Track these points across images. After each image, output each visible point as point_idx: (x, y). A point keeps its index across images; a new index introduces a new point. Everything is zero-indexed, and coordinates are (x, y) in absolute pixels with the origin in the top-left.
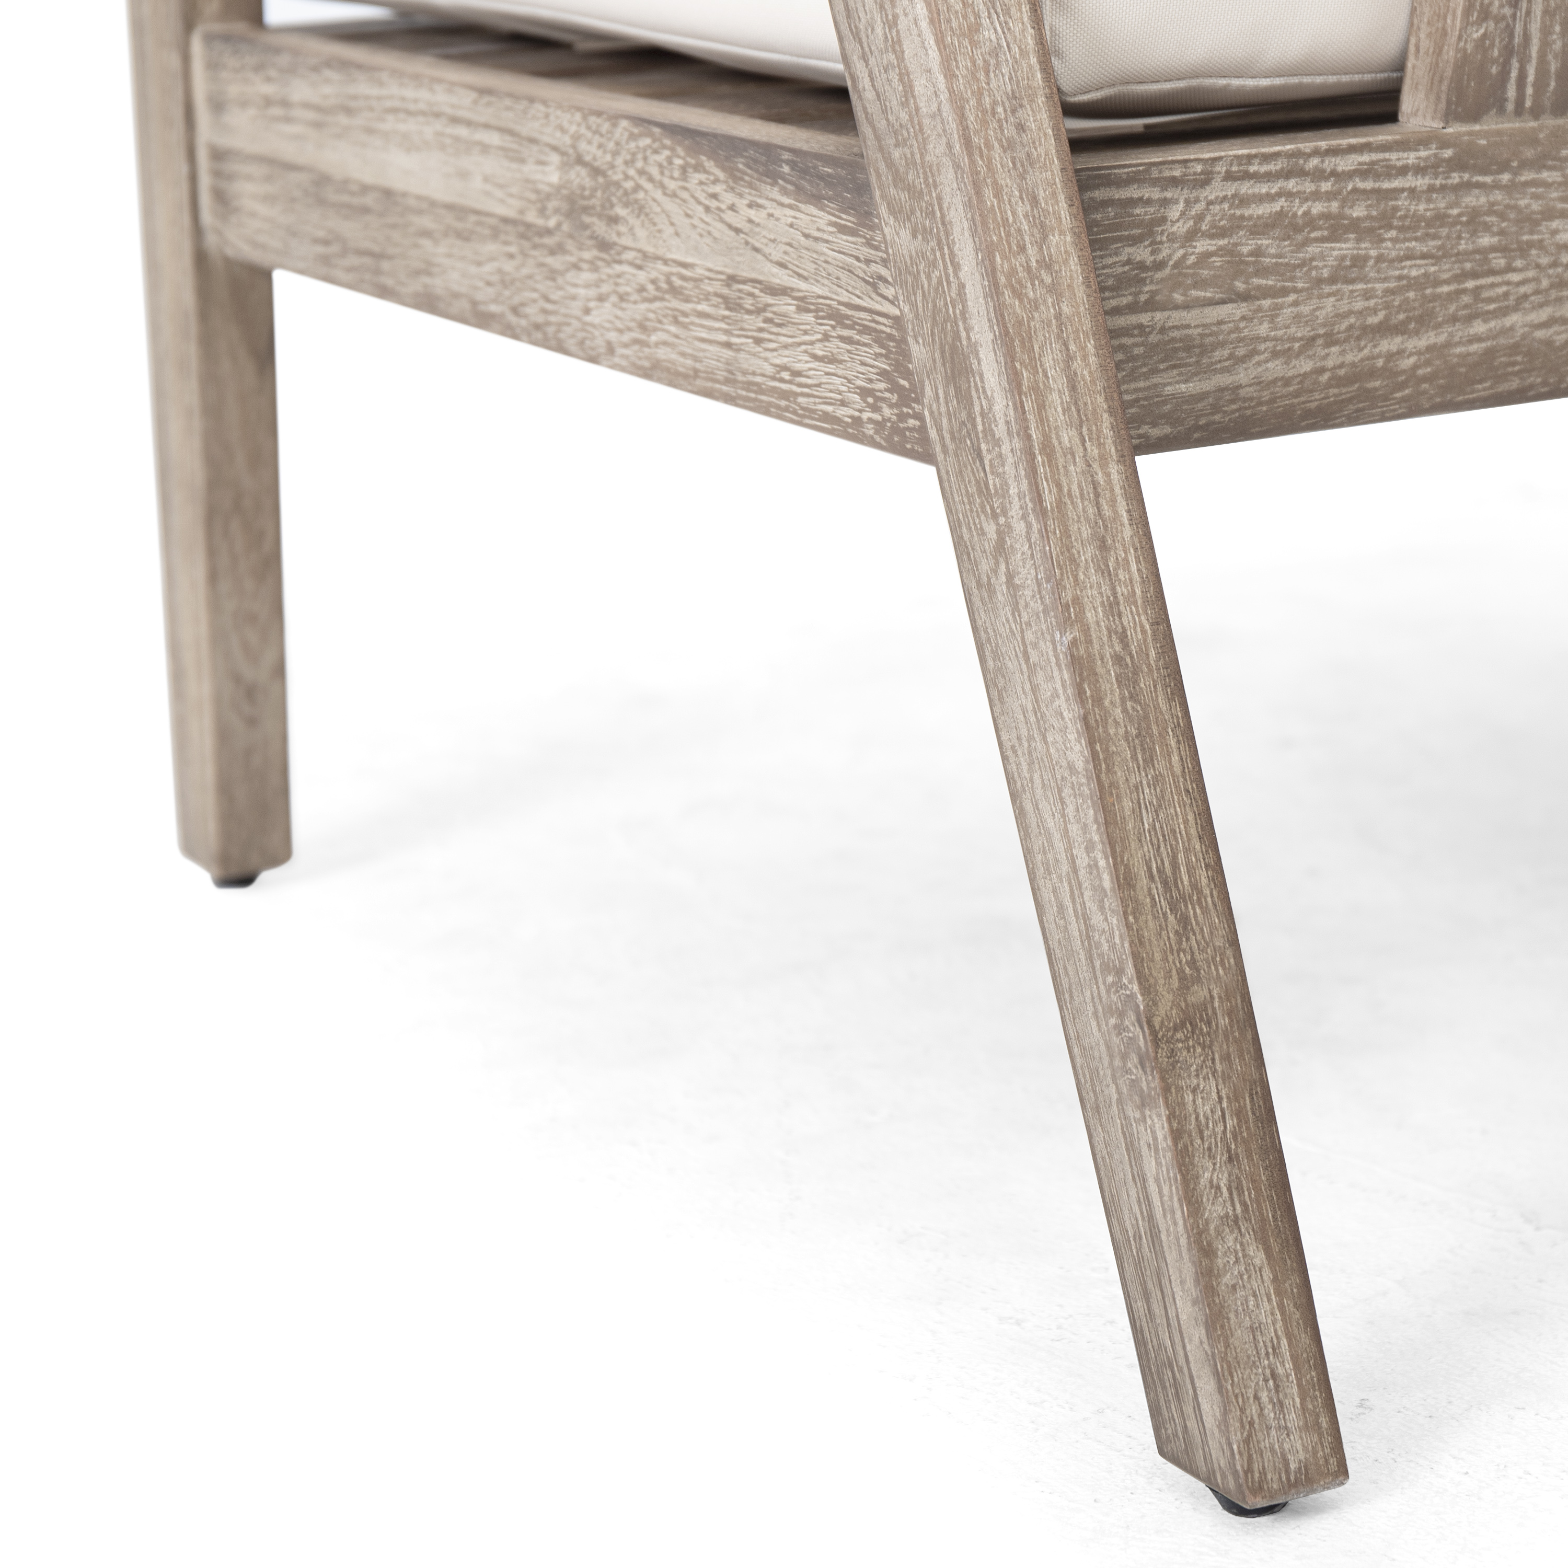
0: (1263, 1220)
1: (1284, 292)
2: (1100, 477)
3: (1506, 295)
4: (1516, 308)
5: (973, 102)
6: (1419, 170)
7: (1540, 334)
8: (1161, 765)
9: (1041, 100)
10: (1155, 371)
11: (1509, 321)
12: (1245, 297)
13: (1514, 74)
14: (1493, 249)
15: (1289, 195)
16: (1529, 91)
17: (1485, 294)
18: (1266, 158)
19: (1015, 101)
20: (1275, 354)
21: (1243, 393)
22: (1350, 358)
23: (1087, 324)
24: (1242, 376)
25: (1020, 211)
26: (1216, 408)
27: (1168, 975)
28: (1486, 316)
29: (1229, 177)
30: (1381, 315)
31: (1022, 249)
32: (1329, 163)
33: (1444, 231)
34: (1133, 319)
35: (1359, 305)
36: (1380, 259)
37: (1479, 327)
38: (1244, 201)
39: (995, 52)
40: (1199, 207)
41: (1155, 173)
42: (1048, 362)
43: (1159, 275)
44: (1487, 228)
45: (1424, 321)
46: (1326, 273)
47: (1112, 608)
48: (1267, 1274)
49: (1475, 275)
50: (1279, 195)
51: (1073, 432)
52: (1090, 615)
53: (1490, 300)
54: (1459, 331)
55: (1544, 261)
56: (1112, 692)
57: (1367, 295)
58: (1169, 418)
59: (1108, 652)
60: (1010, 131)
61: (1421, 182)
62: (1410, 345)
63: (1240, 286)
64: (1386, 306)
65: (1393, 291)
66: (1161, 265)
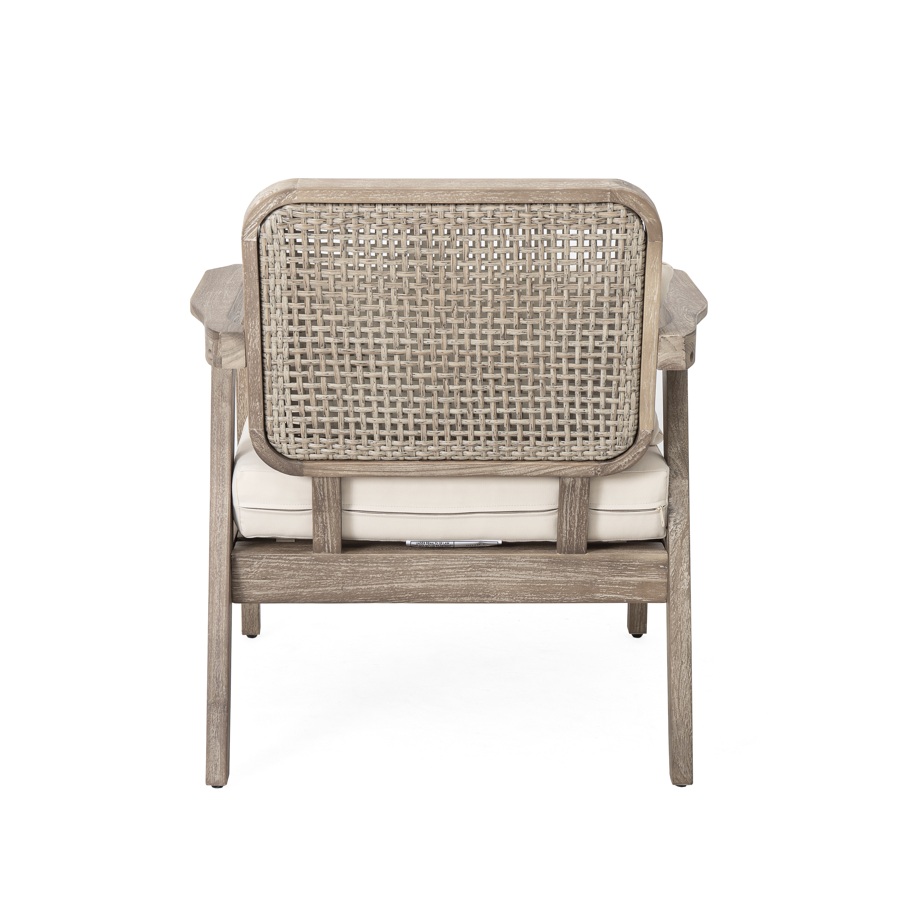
1: (278, 579)
3: (326, 584)
4: (328, 587)
5: (213, 543)
6: (307, 561)
7: (334, 592)
8: (221, 659)
9: (226, 543)
10: (251, 590)
11: (327, 589)
12: (270, 579)
13: (326, 546)
14: (323, 576)
15: (279, 562)
16: (330, 549)
17: (322, 583)
18: (274, 556)
19: (221, 543)
20: (276, 589)
21: (269, 595)
22: (292, 591)
23: (225, 583)
24: (269, 592)
25: (217, 562)
27: (213, 694)
28: (322, 587)
29: (266, 558)
30: (299, 585)
31: (216, 568)
32: (288, 558)
33: (313, 572)
34: (247, 581)
35: (294, 583)
36: (298, 575)
37: (320, 589)
38: (270, 563)
39: (219, 535)
40: (261, 563)
41: (251, 557)
42: (216, 588)
43: (252, 574)
44: (322, 572)
45: (308, 587)
46: (287, 576)
47: (218, 631)
48: (219, 747)
49: (319, 580)
50: (277, 562)
51: (218, 601)
52: (213, 632)
53: (323, 585)
54: (316, 589)
55: (335, 579)
56: (214, 645)
57: (296, 581)
58: (254, 598)
59: (215, 638)
60: (218, 548)
61: (308, 563)
62: (305, 591)
63: (269, 577)
64: (300, 583)
65: (301, 581)
66: (252, 572)
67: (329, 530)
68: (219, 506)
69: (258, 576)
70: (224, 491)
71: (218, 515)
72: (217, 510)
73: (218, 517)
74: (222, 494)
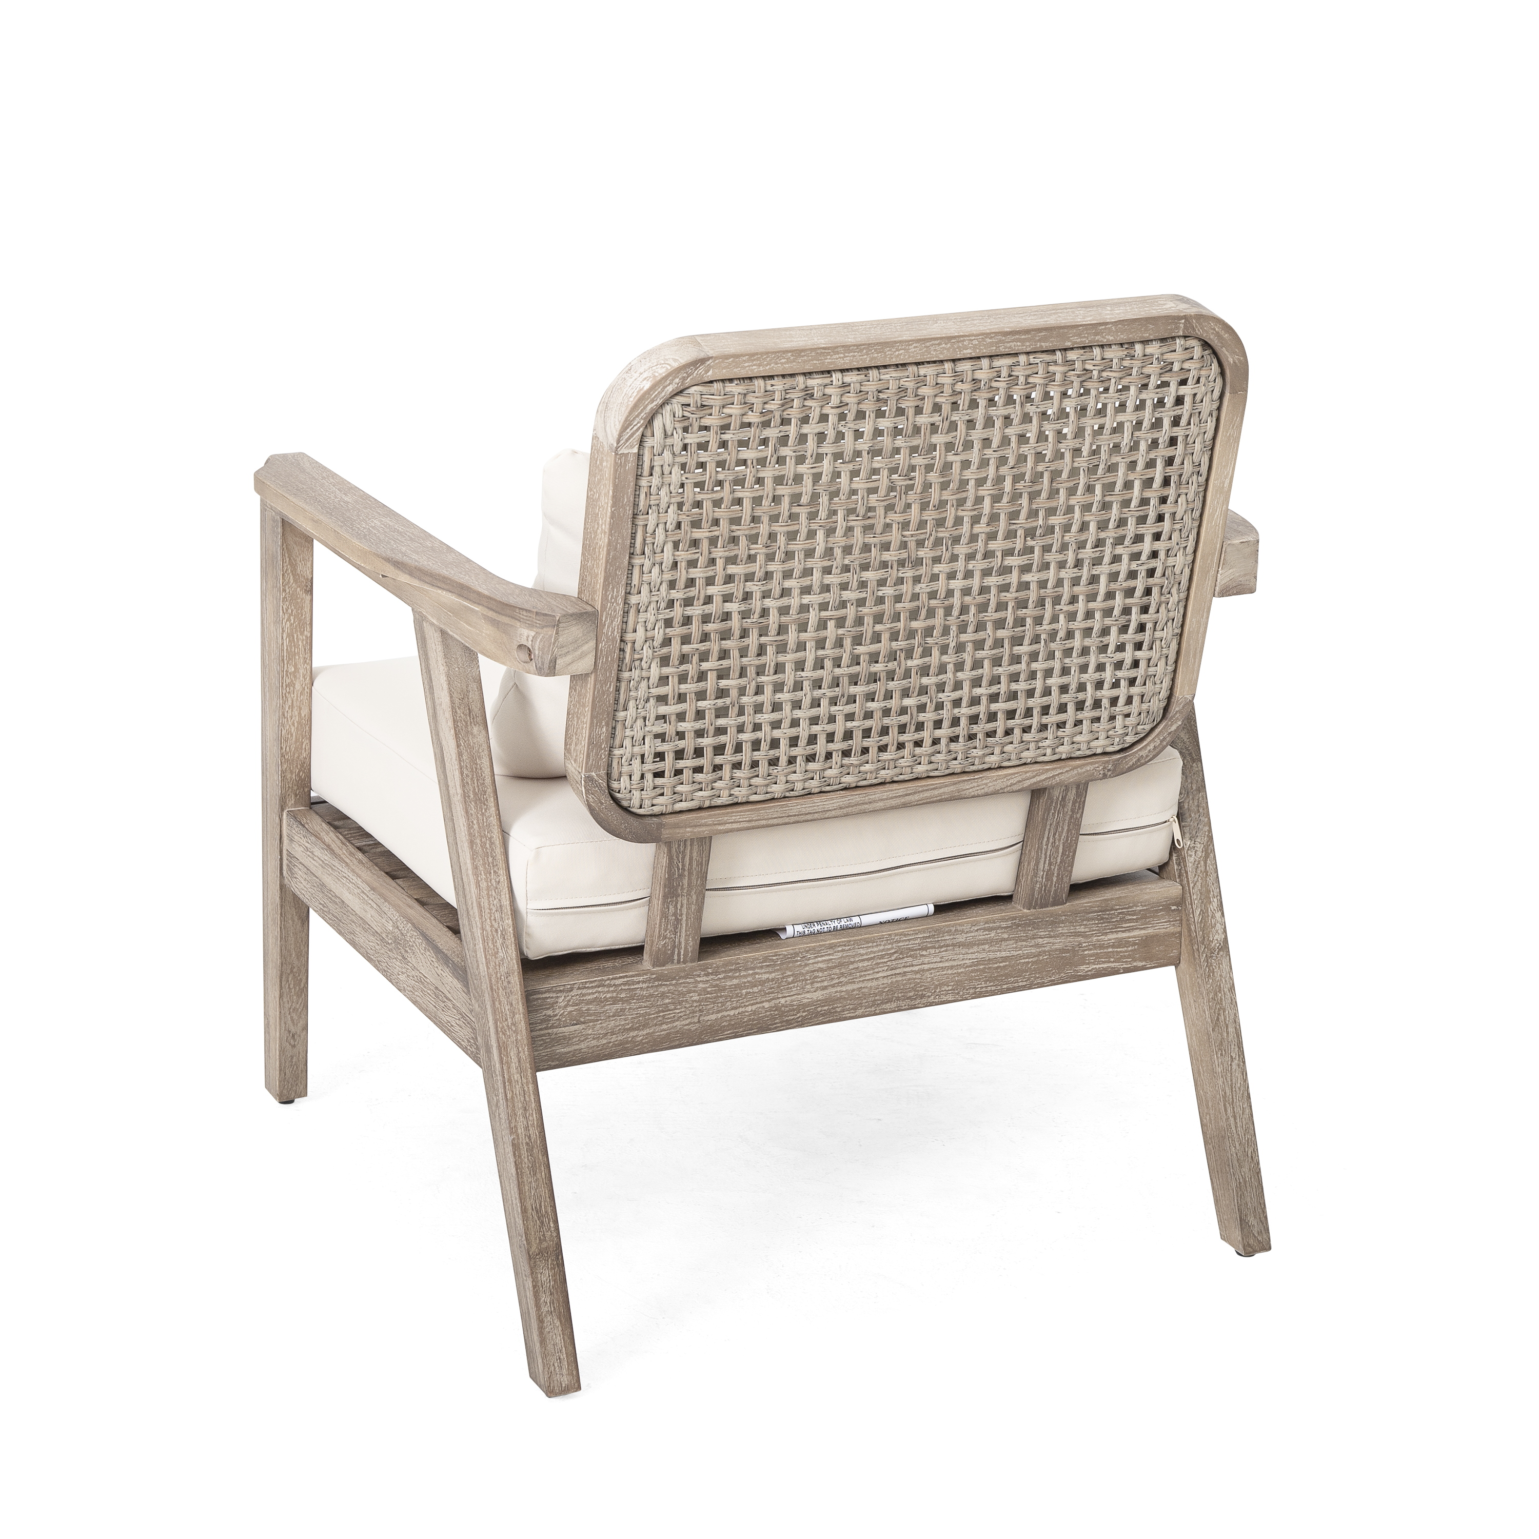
0: (560, 1312)
1: (598, 1020)
2: (526, 1089)
3: (674, 1016)
4: (677, 1021)
6: (643, 982)
7: (685, 1027)
8: (538, 1176)
9: (516, 973)
10: (553, 1046)
11: (675, 1025)
12: (584, 1023)
13: (676, 953)
14: (669, 1003)
15: (599, 992)
16: (682, 957)
17: (667, 1017)
18: (591, 982)
19: (508, 974)
20: (594, 1039)
22: (619, 1038)
23: (525, 1042)
24: (582, 1046)
26: (574, 1056)
27: (536, 1239)
28: (667, 1023)
29: (579, 988)
30: (630, 1025)
31: (507, 1020)
32: (613, 982)
33: (653, 999)
34: (546, 1031)
35: (623, 1023)
36: (630, 1009)
37: (664, 1027)
38: (584, 995)
39: (502, 960)
40: (568, 998)
41: (554, 989)
42: (512, 1054)
43: (555, 1018)
44: (667, 997)
45: (645, 1026)
46: (611, 1014)
47: (527, 1128)
48: (560, 1328)
49: (663, 1011)
50: (596, 992)
51: (519, 1075)
52: (519, 1131)
53: (669, 1018)
54: (657, 1028)
55: (687, 1006)
56: (524, 1153)
57: (626, 1020)
58: (558, 1059)
59: (524, 1141)
60: (505, 984)
61: (645, 985)
62: (640, 1033)
63: (582, 1020)
64: (632, 1022)
65: (634, 1018)
66: (556, 1015)
67: (684, 925)
68: (494, 909)
69: (566, 1020)
70: (499, 882)
71: (496, 925)
72: (493, 918)
73: (496, 930)
74: (497, 888)
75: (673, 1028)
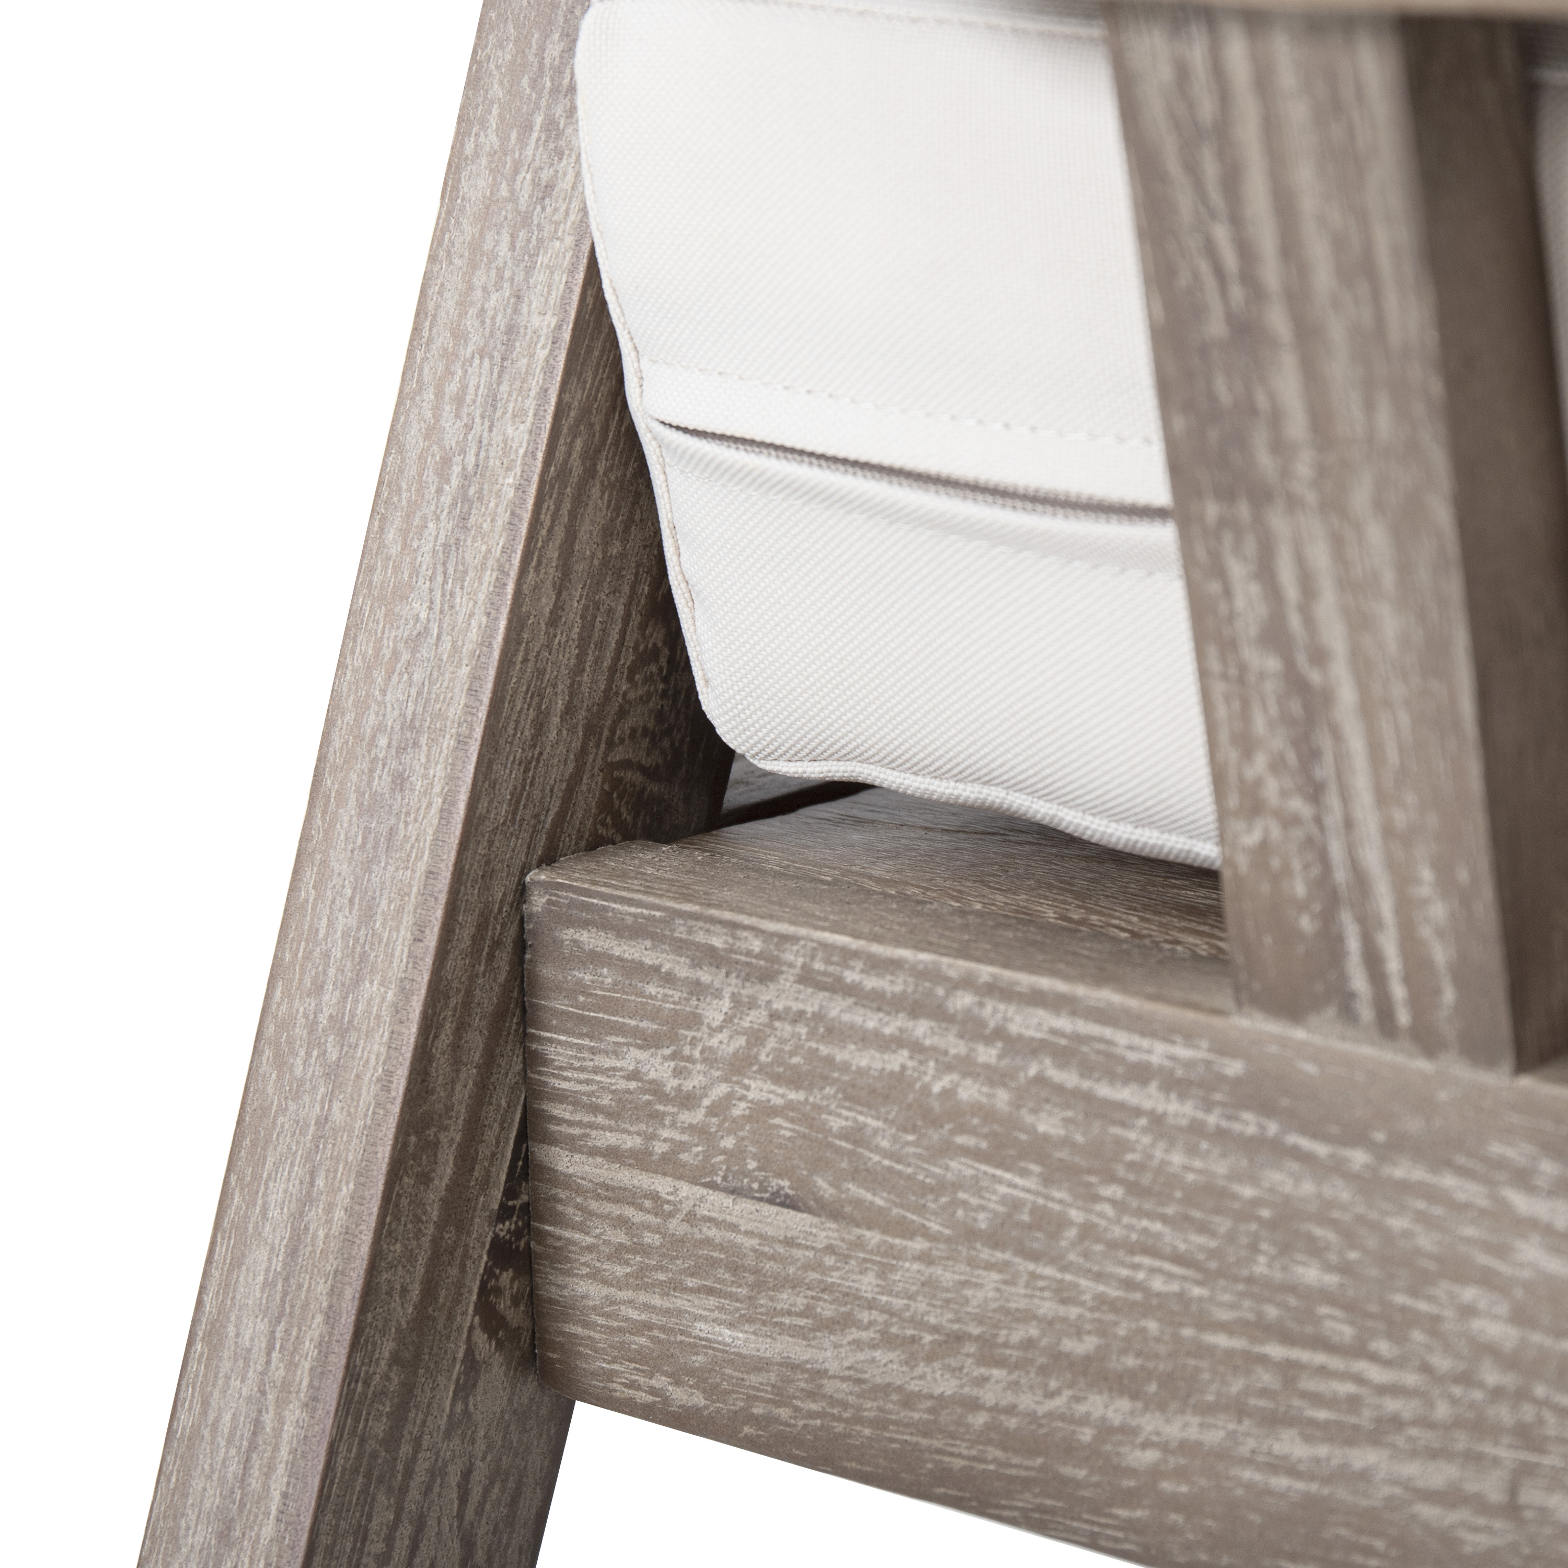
1: (907, 1230)
3: (1354, 1403)
5: (349, 717)
6: (1172, 1082)
7: (1428, 1512)
10: (675, 1286)
12: (833, 1212)
14: (1327, 1297)
15: (917, 1048)
16: (1399, 992)
17: (1309, 1384)
18: (876, 965)
20: (887, 1340)
21: (829, 1387)
22: (1026, 1401)
25: (341, 922)
26: (781, 1397)
29: (806, 978)
33: (1223, 1225)
35: (1047, 1307)
36: (1088, 1232)
40: (756, 1017)
41: (681, 932)
43: (687, 1117)
44: (1316, 1250)
46: (983, 1221)
49: (1287, 1338)
50: (899, 1041)
55: (1442, 1363)
57: (1065, 1295)
60: (381, 783)
61: (1177, 1109)
62: (1150, 1423)
63: (823, 1186)
64: (1102, 1330)
65: (1114, 1306)
66: (687, 1100)
68: (476, 339)
69: (737, 1155)
70: (549, 187)
71: (451, 430)
72: (452, 388)
73: (446, 462)
74: (526, 220)
75: (1343, 1475)
